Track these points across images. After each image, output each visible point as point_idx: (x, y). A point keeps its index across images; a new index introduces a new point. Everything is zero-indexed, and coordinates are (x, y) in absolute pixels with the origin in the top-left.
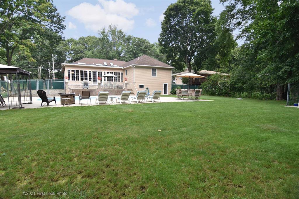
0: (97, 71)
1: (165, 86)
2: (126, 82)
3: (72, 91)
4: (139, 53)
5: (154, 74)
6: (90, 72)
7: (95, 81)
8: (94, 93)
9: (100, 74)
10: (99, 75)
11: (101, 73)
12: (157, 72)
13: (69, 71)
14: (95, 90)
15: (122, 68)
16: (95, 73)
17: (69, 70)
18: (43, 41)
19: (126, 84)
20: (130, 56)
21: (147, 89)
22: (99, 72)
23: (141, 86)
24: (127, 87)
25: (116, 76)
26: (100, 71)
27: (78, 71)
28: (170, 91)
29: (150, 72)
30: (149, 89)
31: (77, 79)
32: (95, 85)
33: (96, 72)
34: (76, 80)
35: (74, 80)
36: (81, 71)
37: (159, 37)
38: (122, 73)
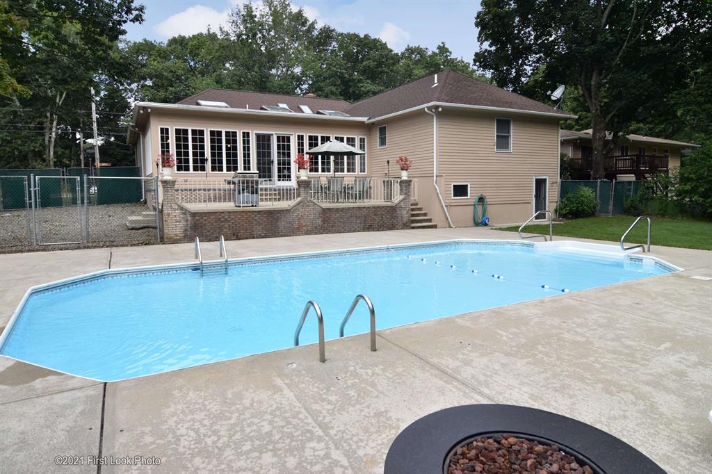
0: (274, 133)
1: (540, 184)
2: (404, 175)
3: (189, 218)
4: (360, 81)
5: (503, 141)
6: (246, 135)
7: (264, 172)
8: (282, 224)
9: (284, 142)
10: (279, 148)
11: (288, 139)
12: (515, 133)
13: (164, 132)
14: (287, 211)
15: (365, 119)
16: (263, 141)
17: (167, 129)
18: (59, 26)
19: (406, 185)
20: (334, 89)
21: (481, 199)
22: (278, 138)
23: (460, 190)
24: (407, 194)
25: (363, 152)
26: (284, 132)
27: (202, 132)
28: (554, 206)
29: (490, 133)
30: (488, 200)
31: (200, 166)
32: (268, 186)
33: (269, 137)
34: (195, 169)
35: (187, 169)
36: (212, 133)
37: (480, 8)
38: (362, 140)
